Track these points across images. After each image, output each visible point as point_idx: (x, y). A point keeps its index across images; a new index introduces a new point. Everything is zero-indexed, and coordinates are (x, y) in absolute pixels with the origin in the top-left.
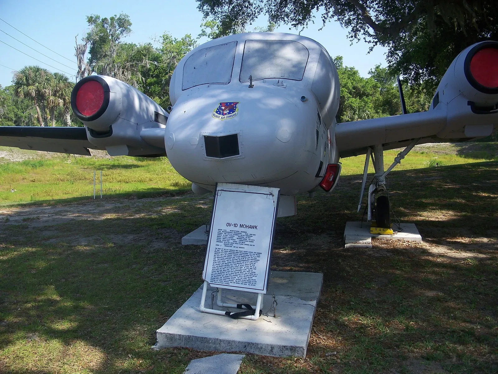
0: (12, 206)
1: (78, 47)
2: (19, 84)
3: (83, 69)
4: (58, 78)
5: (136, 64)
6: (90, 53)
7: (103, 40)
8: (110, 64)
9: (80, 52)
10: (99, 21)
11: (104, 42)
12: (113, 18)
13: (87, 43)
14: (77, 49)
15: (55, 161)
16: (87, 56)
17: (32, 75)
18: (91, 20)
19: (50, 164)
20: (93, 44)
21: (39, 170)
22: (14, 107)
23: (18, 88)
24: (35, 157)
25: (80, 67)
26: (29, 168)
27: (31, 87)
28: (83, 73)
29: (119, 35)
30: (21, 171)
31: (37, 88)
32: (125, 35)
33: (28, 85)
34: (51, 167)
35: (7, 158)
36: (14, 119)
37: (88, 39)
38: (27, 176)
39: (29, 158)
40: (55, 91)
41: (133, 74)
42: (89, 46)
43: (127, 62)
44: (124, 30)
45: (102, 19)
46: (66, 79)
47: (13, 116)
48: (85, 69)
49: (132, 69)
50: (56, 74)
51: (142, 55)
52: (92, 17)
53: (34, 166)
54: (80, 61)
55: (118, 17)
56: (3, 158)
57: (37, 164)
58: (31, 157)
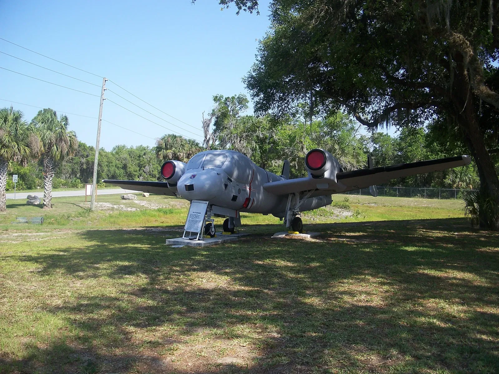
0: (141, 227)
1: (205, 121)
2: (159, 149)
3: (208, 138)
4: (191, 143)
5: (251, 134)
6: (214, 125)
7: (224, 115)
8: (228, 135)
9: (206, 125)
10: (223, 100)
11: (225, 117)
12: (234, 97)
13: (211, 118)
14: (204, 123)
15: (182, 210)
16: (212, 127)
17: (170, 141)
18: (216, 99)
19: (178, 212)
20: (217, 118)
21: (168, 216)
22: (158, 165)
23: (159, 151)
24: (167, 206)
25: (206, 137)
26: (161, 214)
27: (168, 151)
28: (208, 141)
29: (238, 110)
30: (155, 216)
31: (174, 151)
32: (243, 111)
33: (167, 149)
34: (179, 214)
35: (146, 206)
36: (157, 176)
37: (213, 114)
38: (158, 219)
39: (163, 207)
40: (189, 155)
41: (248, 143)
42: (214, 120)
43: (244, 133)
44: (242, 107)
45: (226, 98)
46: (197, 144)
47: (157, 173)
48: (209, 138)
49: (248, 139)
50: (189, 141)
51: (256, 127)
52: (216, 97)
53: (165, 213)
54: (206, 132)
55: (237, 96)
56: (143, 206)
57: (168, 212)
58: (164, 206)
